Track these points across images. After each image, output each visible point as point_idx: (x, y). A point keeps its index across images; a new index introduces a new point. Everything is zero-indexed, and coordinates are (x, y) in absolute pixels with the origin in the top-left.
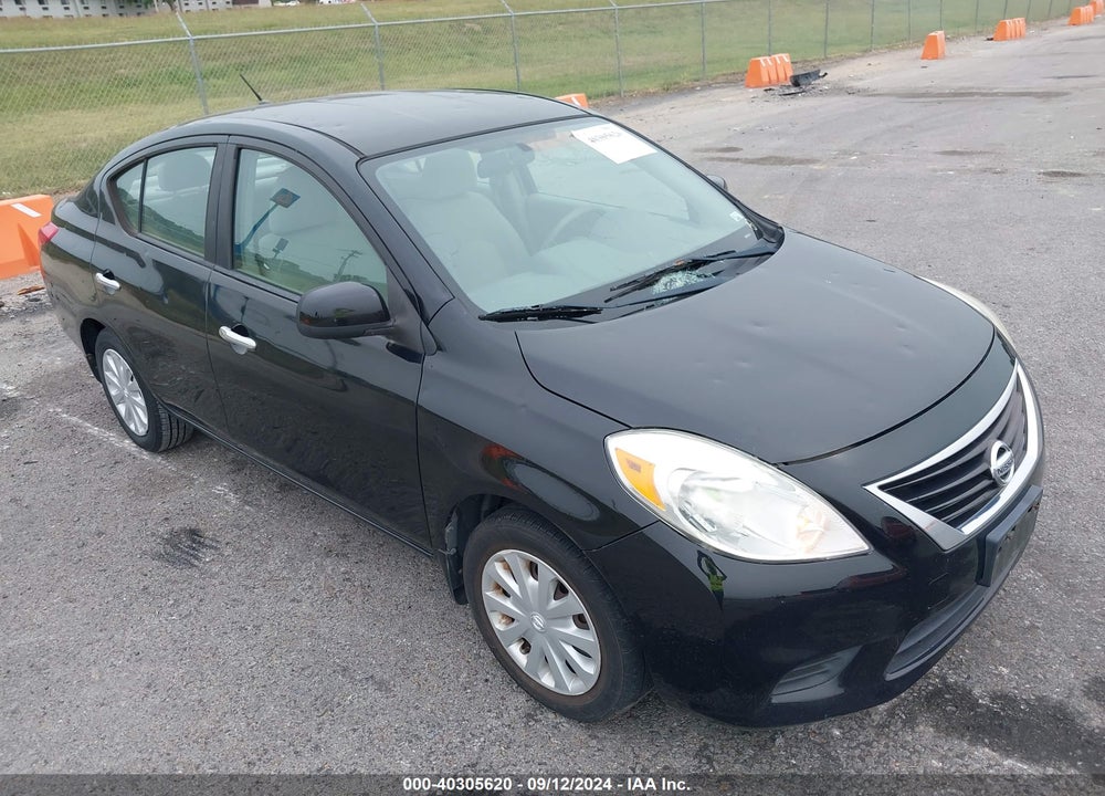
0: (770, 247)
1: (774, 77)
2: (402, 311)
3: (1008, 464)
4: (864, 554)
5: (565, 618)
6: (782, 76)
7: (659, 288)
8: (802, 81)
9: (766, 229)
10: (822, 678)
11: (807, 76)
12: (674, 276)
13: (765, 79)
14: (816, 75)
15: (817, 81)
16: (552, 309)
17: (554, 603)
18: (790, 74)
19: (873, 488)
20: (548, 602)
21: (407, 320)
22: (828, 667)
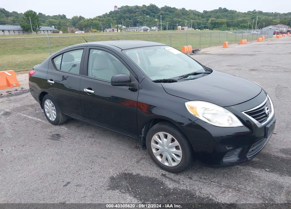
0: (210, 72)
1: (188, 51)
2: (134, 80)
3: (269, 112)
4: (242, 127)
5: (173, 147)
6: (190, 50)
7: (188, 78)
8: (195, 52)
9: (207, 69)
10: (234, 156)
11: (196, 50)
12: (191, 76)
13: (186, 51)
14: (198, 50)
15: (198, 52)
16: (167, 80)
17: (170, 144)
18: (192, 50)
19: (243, 113)
20: (169, 144)
21: (135, 82)
22: (235, 153)
